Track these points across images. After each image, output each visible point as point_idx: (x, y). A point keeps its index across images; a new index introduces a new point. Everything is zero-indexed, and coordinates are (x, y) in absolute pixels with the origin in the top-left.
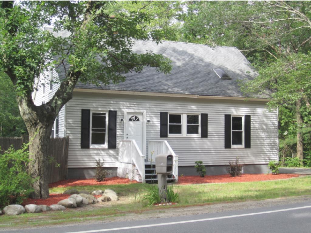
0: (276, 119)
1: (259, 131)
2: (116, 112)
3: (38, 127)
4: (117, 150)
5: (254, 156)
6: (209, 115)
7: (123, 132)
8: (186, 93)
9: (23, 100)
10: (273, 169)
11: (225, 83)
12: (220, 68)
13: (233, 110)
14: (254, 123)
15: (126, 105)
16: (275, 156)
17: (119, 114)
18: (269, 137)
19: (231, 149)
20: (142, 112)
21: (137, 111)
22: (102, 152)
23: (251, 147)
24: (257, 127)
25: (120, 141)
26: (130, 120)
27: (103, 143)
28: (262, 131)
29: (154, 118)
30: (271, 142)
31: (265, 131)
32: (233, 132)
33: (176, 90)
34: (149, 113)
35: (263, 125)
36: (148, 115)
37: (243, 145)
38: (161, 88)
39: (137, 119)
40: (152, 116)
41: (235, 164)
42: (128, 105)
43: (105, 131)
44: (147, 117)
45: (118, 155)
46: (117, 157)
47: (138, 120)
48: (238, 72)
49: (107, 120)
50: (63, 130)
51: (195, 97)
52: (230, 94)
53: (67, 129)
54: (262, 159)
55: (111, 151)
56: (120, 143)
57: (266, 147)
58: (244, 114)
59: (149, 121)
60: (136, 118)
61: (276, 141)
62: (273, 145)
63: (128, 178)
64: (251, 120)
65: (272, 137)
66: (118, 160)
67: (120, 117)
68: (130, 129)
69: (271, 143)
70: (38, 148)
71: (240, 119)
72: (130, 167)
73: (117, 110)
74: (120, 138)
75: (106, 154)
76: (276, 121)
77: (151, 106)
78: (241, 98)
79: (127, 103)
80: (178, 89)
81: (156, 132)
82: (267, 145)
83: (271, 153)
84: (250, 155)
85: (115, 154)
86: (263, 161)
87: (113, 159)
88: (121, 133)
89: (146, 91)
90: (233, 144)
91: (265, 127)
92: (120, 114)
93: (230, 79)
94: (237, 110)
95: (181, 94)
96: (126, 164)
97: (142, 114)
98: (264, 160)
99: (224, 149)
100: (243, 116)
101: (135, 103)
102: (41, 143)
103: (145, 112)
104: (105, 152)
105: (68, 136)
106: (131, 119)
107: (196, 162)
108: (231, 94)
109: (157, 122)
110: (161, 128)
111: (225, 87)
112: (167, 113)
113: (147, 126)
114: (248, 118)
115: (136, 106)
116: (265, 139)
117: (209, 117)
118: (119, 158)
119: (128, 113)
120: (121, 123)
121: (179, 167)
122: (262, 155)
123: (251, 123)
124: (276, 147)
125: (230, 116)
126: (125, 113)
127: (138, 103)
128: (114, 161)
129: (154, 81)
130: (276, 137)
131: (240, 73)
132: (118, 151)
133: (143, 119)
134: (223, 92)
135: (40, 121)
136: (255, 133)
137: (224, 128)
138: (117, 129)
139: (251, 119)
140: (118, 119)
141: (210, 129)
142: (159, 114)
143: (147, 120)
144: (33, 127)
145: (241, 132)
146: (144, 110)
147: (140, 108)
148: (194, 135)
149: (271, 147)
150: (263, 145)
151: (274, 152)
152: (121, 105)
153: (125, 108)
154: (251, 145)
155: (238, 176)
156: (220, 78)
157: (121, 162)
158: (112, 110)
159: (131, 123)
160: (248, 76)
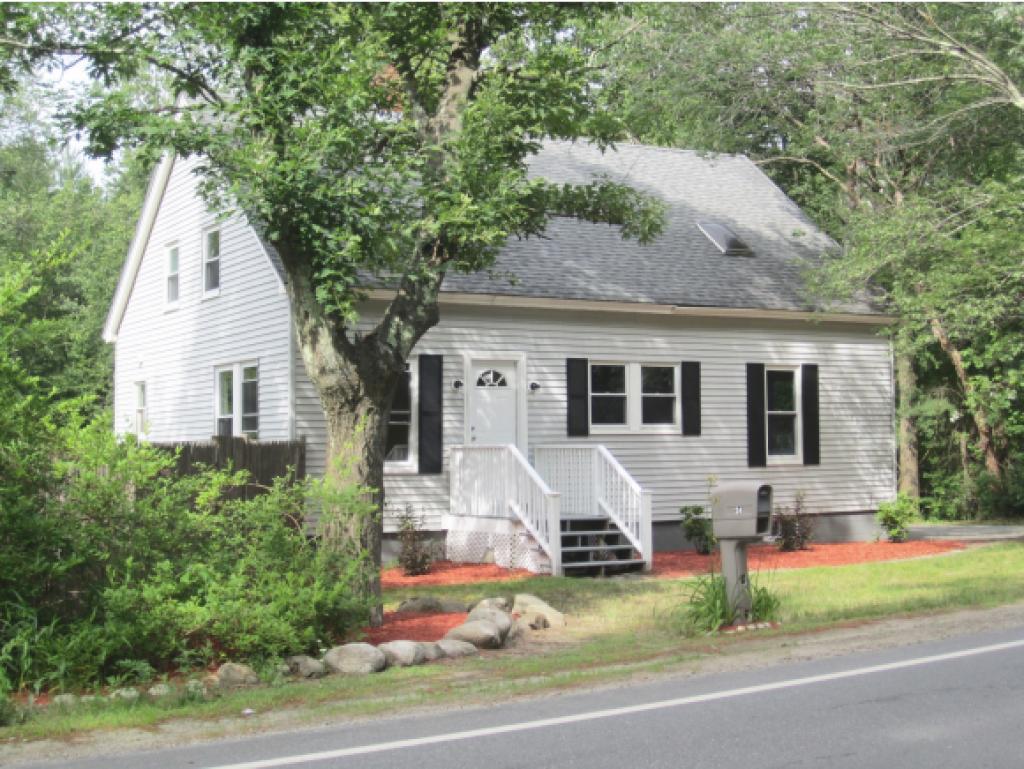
0: (887, 377)
1: (842, 412)
2: (439, 359)
3: (361, 410)
4: (444, 476)
5: (829, 488)
6: (702, 367)
7: (461, 421)
8: (642, 300)
9: (320, 329)
10: (891, 528)
11: (742, 267)
12: (714, 220)
13: (770, 349)
14: (829, 389)
15: (469, 338)
16: (888, 489)
17: (448, 366)
18: (869, 430)
19: (767, 469)
20: (516, 359)
21: (501, 355)
22: (403, 485)
23: (822, 461)
24: (837, 400)
25: (454, 449)
26: (481, 383)
27: (404, 456)
28: (849, 412)
29: (551, 377)
30: (875, 444)
31: (857, 412)
32: (770, 416)
33: (611, 289)
34: (537, 362)
35: (851, 394)
36: (533, 369)
37: (798, 457)
38: (568, 285)
39: (500, 380)
40: (545, 370)
41: (792, 512)
42: (476, 338)
43: (407, 418)
44: (529, 373)
45: (449, 494)
46: (446, 498)
47: (503, 383)
48: (767, 233)
49: (414, 383)
50: (287, 418)
51: (666, 311)
52: (763, 302)
53: (298, 413)
54: (853, 496)
55: (429, 482)
56: (453, 456)
57: (861, 460)
58: (801, 362)
59: (534, 387)
60: (497, 376)
61: (889, 441)
62: (880, 453)
63: (494, 563)
64: (821, 381)
65: (879, 429)
66: (448, 509)
67: (451, 374)
68: (480, 411)
69: (876, 447)
70: (360, 472)
71: (788, 376)
72: (502, 527)
73: (443, 352)
74: (454, 440)
75: (413, 492)
76: (888, 383)
77: (539, 341)
78: (793, 312)
79: (473, 331)
80: (617, 288)
81: (555, 418)
82: (864, 454)
83: (877, 478)
84: (818, 486)
85: (439, 491)
86: (855, 503)
87: (434, 506)
88: (457, 425)
89: (528, 294)
90: (772, 452)
91: (857, 400)
92: (453, 366)
93: (751, 255)
94: (781, 349)
95: (627, 301)
96: (484, 521)
97: (515, 363)
98: (857, 499)
99: (747, 469)
100: (797, 366)
101: (494, 332)
102: (367, 458)
103: (522, 357)
104: (412, 484)
105: (304, 437)
106: (484, 379)
107: (684, 510)
108: (767, 302)
109: (557, 389)
110: (570, 408)
111: (741, 280)
112: (584, 362)
113: (529, 401)
114: (811, 372)
115: (498, 340)
116: (858, 436)
117: (703, 373)
118: (453, 503)
119: (476, 363)
120: (455, 392)
121: (656, 525)
122: (852, 485)
123: (820, 388)
124: (889, 459)
125: (760, 367)
126: (467, 362)
127: (504, 332)
128: (437, 513)
129: (541, 261)
130: (888, 429)
131: (774, 236)
132: (448, 480)
133: (517, 381)
134: (741, 294)
135: (367, 393)
136: (831, 418)
137: (745, 406)
138: (445, 411)
139: (821, 375)
140: (445, 381)
141: (707, 410)
142: (564, 363)
143: (530, 382)
144: (346, 409)
145: (793, 417)
146: (520, 353)
147: (510, 347)
148: (663, 429)
149: (874, 459)
150: (852, 454)
151: (883, 477)
152: (456, 338)
153: (466, 345)
154: (822, 455)
155: (802, 549)
156: (723, 251)
157: (462, 516)
158: (430, 352)
159: (484, 391)
160: (798, 245)
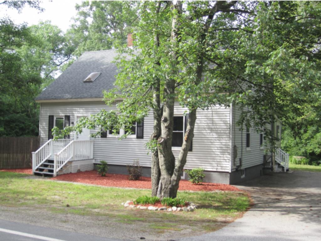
1: (205, 132)
7: (74, 133)
16: (227, 163)
17: (71, 118)
23: (194, 150)
28: (208, 132)
30: (222, 145)
31: (213, 132)
61: (229, 144)
62: (224, 148)
65: (224, 139)
73: (70, 114)
83: (222, 158)
90: (173, 146)
94: (179, 109)
103: (89, 115)
117: (145, 118)
120: (73, 125)
124: (228, 151)
126: (76, 117)
130: (228, 139)
140: (70, 122)
145: (182, 133)
149: (221, 151)
151: (226, 158)
158: (67, 115)
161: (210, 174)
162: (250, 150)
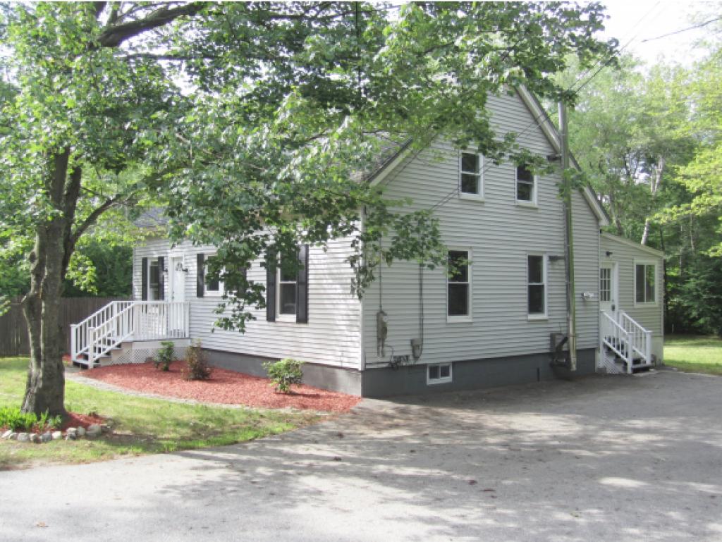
14: (316, 262)
16: (357, 349)
17: (165, 262)
21: (180, 254)
23: (310, 321)
32: (281, 285)
36: (188, 261)
44: (186, 263)
59: (187, 271)
64: (310, 256)
73: (165, 255)
81: (194, 287)
99: (267, 323)
103: (183, 255)
109: (195, 271)
110: (198, 281)
112: (203, 255)
113: (186, 278)
114: (304, 250)
119: (175, 259)
123: (310, 262)
126: (170, 259)
137: (266, 278)
138: (165, 284)
139: (310, 252)
140: (165, 269)
142: (196, 256)
149: (348, 323)
151: (354, 339)
152: (168, 247)
154: (310, 316)
159: (178, 274)
161: (334, 373)
162: (470, 321)
